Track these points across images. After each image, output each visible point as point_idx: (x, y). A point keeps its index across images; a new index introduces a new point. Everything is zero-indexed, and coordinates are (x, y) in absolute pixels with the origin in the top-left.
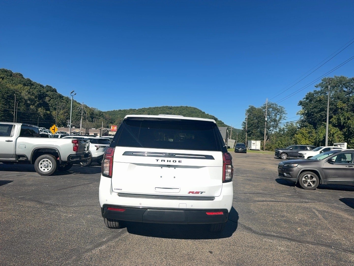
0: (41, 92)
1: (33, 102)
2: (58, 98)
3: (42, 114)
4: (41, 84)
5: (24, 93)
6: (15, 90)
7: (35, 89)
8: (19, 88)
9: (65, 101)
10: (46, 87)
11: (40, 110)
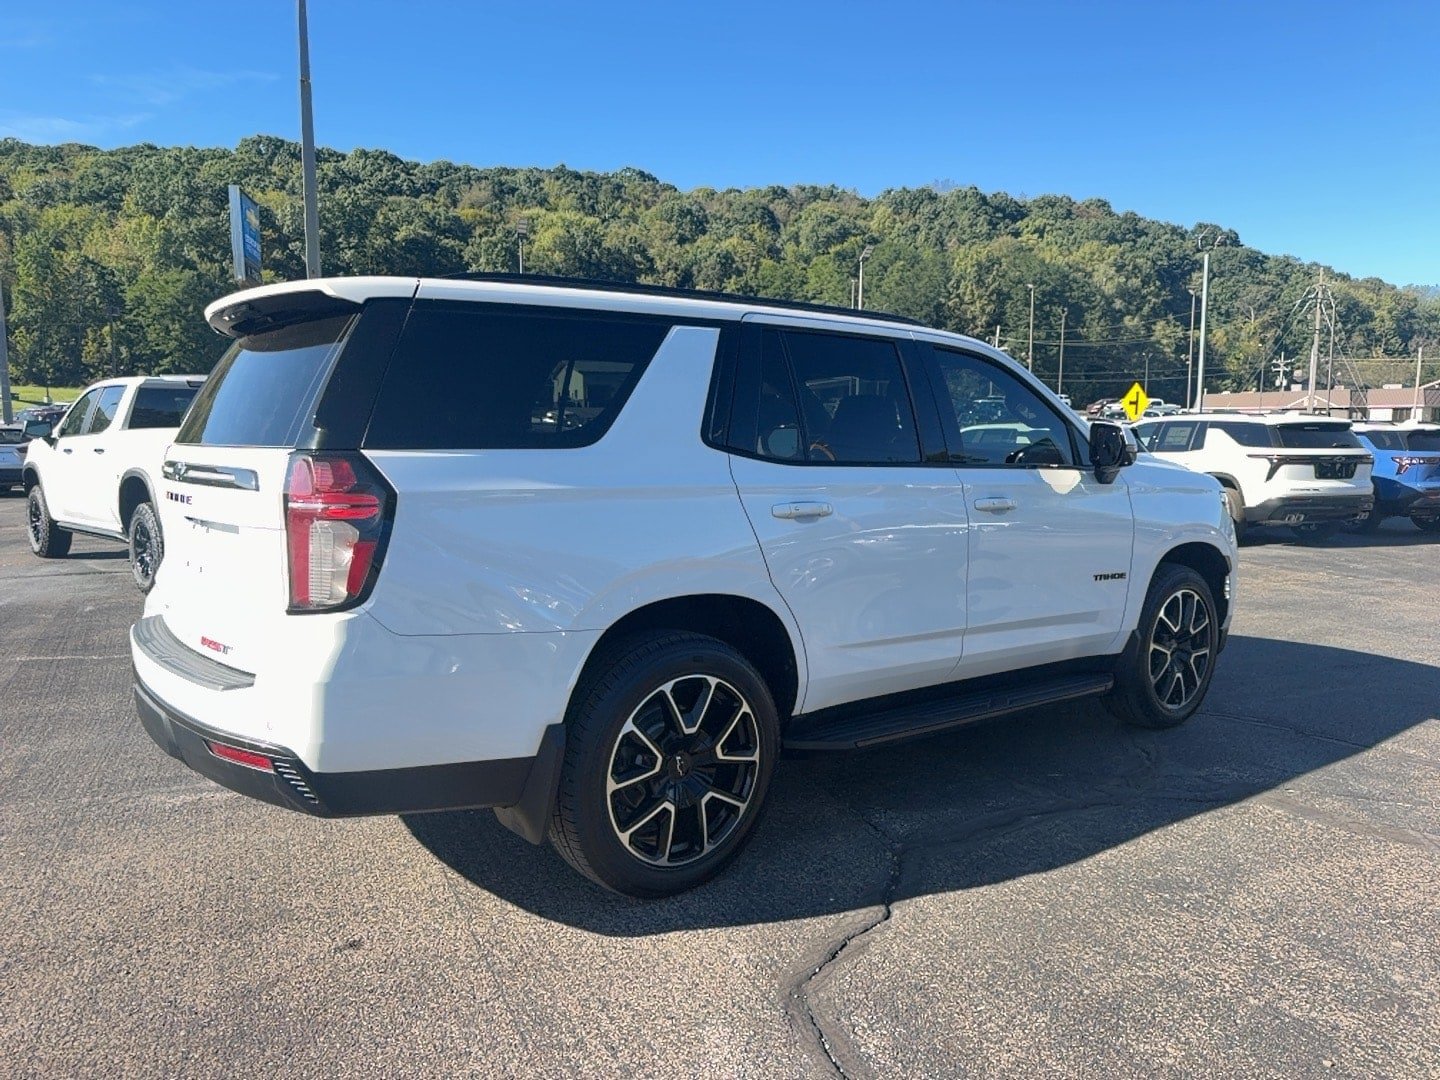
0: (1174, 254)
1: (1135, 303)
2: (1244, 268)
3: (1168, 345)
4: (1175, 223)
5: (1102, 271)
6: (1070, 268)
7: (1148, 249)
8: (1087, 257)
9: (1272, 277)
10: (1193, 233)
11: (1160, 330)
